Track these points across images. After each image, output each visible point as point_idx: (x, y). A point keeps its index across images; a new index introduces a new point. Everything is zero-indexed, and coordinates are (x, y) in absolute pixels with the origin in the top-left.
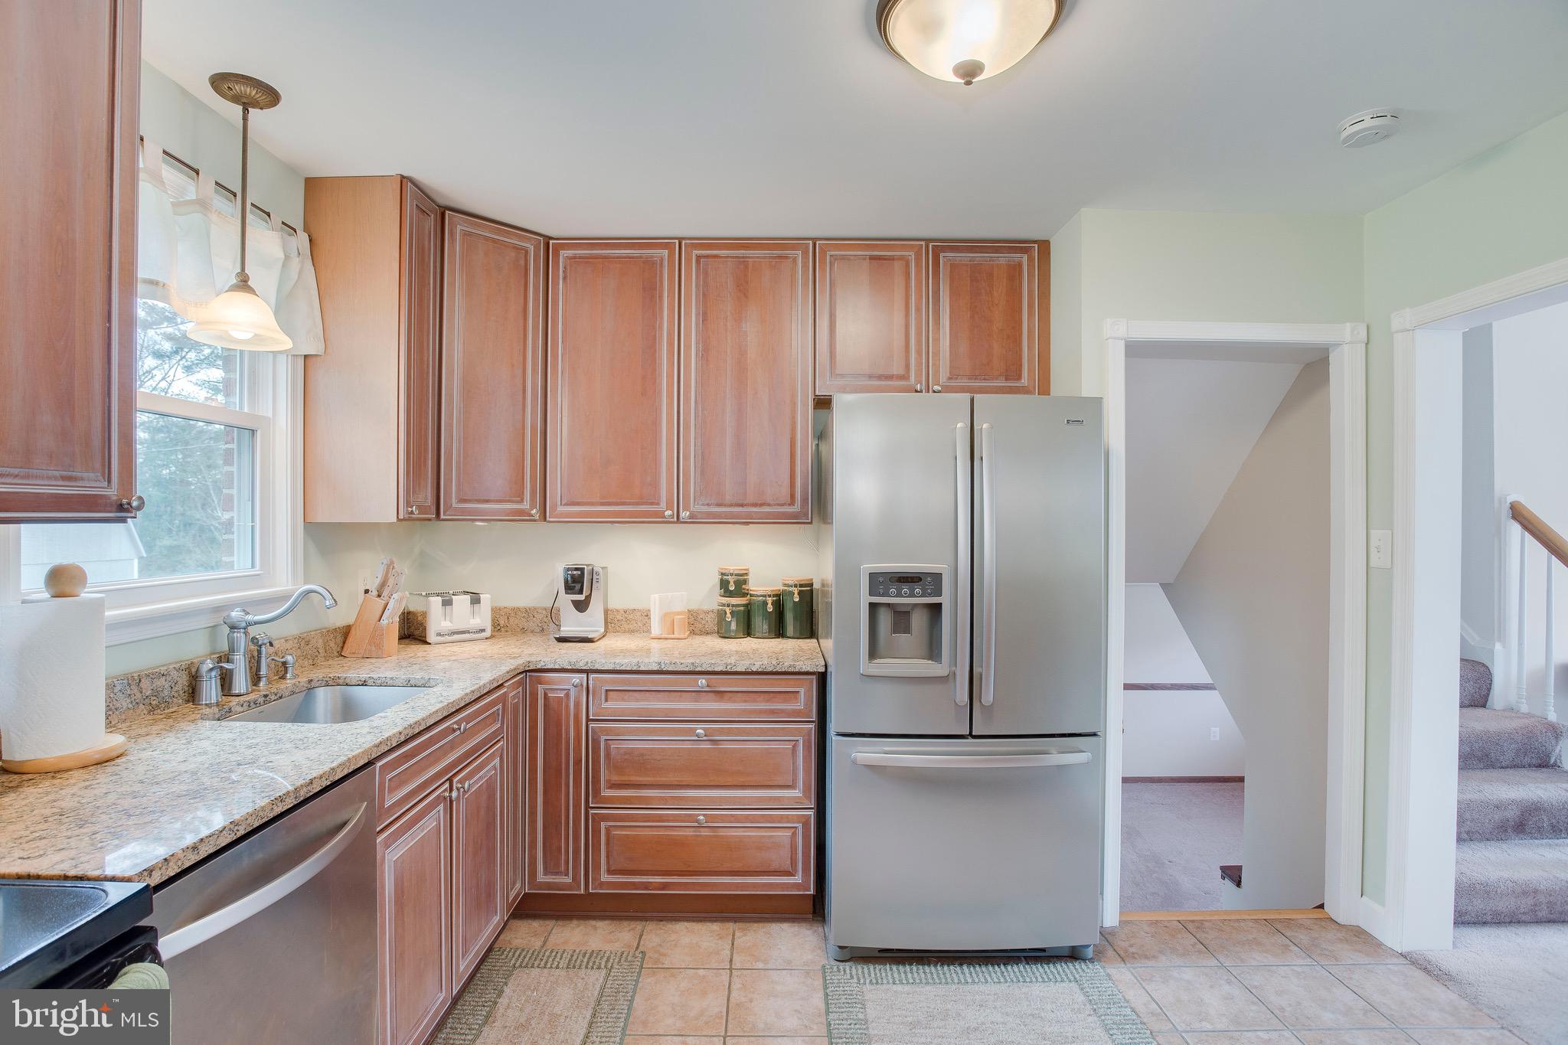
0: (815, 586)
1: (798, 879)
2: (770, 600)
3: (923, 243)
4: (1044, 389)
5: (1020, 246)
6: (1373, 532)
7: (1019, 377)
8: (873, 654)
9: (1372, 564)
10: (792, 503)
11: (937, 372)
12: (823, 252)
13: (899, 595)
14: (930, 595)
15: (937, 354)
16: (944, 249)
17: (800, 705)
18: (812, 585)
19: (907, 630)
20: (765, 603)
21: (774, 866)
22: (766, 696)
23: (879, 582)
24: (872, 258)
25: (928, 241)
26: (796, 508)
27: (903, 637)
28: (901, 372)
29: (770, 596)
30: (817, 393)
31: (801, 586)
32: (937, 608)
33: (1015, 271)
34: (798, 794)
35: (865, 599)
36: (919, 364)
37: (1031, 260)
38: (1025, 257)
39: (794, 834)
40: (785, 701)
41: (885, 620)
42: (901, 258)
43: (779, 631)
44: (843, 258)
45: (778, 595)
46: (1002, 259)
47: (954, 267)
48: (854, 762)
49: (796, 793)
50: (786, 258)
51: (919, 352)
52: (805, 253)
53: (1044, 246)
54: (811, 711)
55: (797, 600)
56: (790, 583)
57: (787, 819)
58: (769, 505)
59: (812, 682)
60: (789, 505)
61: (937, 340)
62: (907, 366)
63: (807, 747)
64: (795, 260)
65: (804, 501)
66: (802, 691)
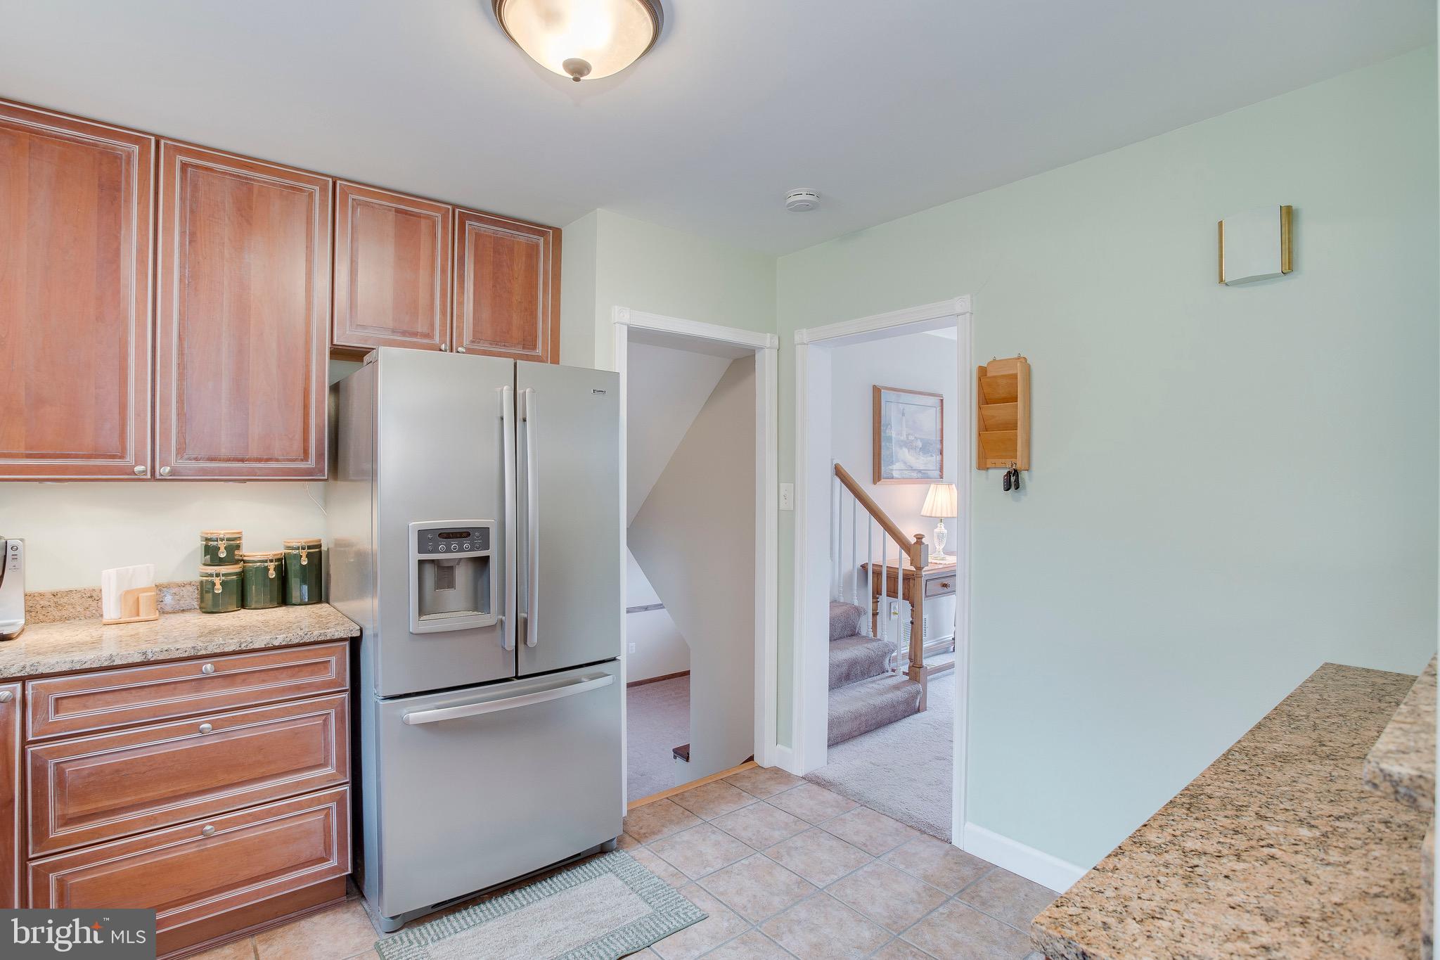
0: (324, 548)
1: (333, 862)
2: (272, 566)
3: (450, 207)
4: (555, 360)
5: (537, 229)
6: (781, 485)
7: (534, 347)
8: (421, 612)
9: (781, 508)
10: (306, 457)
11: (460, 335)
12: (345, 195)
13: (448, 551)
14: (478, 549)
15: (461, 316)
16: (470, 217)
17: (332, 674)
18: (320, 546)
19: (451, 585)
20: (267, 569)
21: (306, 855)
22: (290, 672)
23: (429, 539)
24: (398, 211)
25: (455, 206)
26: (311, 463)
27: (448, 593)
28: (425, 330)
29: (271, 561)
30: (335, 342)
31: (309, 547)
32: (485, 560)
33: (532, 251)
34: (332, 771)
35: (414, 556)
36: (443, 324)
37: (546, 243)
38: (542, 240)
39: (327, 816)
40: (312, 674)
41: (430, 572)
42: (428, 217)
43: (284, 599)
44: (366, 204)
45: (279, 560)
46: (523, 237)
47: (478, 236)
48: (406, 724)
49: (329, 770)
50: (301, 190)
51: (443, 313)
52: (323, 190)
53: (557, 232)
54: (344, 680)
55: (305, 563)
56: (295, 545)
57: (319, 801)
58: (277, 460)
59: (344, 649)
60: (302, 460)
61: (461, 303)
62: (432, 325)
63: (340, 719)
64: (311, 195)
65: (320, 456)
66: (333, 659)
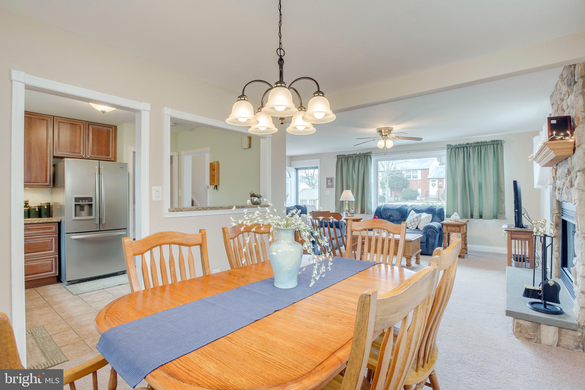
0: (51, 204)
1: (54, 272)
3: (85, 122)
4: (115, 159)
5: (110, 126)
7: (109, 156)
8: (76, 216)
10: (46, 182)
11: (88, 153)
12: (56, 120)
13: (82, 202)
14: (90, 202)
15: (88, 148)
16: (90, 124)
17: (54, 230)
19: (83, 210)
20: (36, 209)
21: (47, 270)
22: (42, 229)
23: (77, 199)
24: (71, 124)
25: (86, 122)
26: (48, 183)
27: (83, 212)
28: (78, 152)
29: (37, 207)
30: (54, 155)
31: (47, 204)
32: (91, 205)
33: (108, 132)
35: (74, 203)
36: (83, 150)
37: (112, 130)
38: (111, 129)
39: (52, 261)
40: (48, 230)
41: (78, 208)
42: (79, 125)
43: (40, 216)
44: (62, 122)
45: (39, 207)
46: (106, 129)
47: (93, 129)
48: (71, 239)
49: (53, 251)
50: (45, 120)
51: (83, 148)
52: (51, 119)
53: (116, 127)
54: (57, 231)
55: (46, 207)
56: (44, 203)
57: (50, 258)
58: (39, 183)
59: (57, 224)
60: (45, 183)
61: (88, 145)
62: (80, 151)
63: (55, 240)
64: (47, 121)
65: (50, 182)
66: (54, 227)
